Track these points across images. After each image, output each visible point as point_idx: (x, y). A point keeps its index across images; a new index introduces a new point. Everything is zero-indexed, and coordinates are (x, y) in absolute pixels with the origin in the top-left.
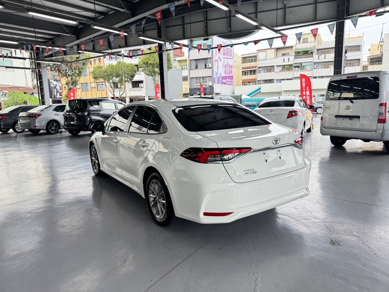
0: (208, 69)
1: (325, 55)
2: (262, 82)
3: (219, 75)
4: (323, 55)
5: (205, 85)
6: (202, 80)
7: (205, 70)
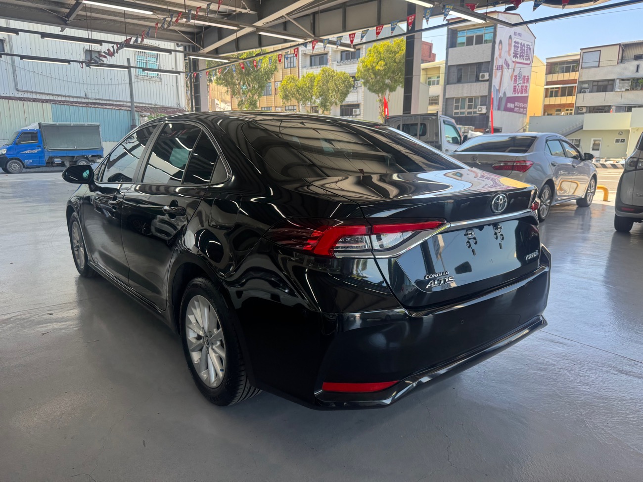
0: (483, 83)
3: (501, 94)
5: (472, 113)
6: (467, 103)
7: (475, 84)
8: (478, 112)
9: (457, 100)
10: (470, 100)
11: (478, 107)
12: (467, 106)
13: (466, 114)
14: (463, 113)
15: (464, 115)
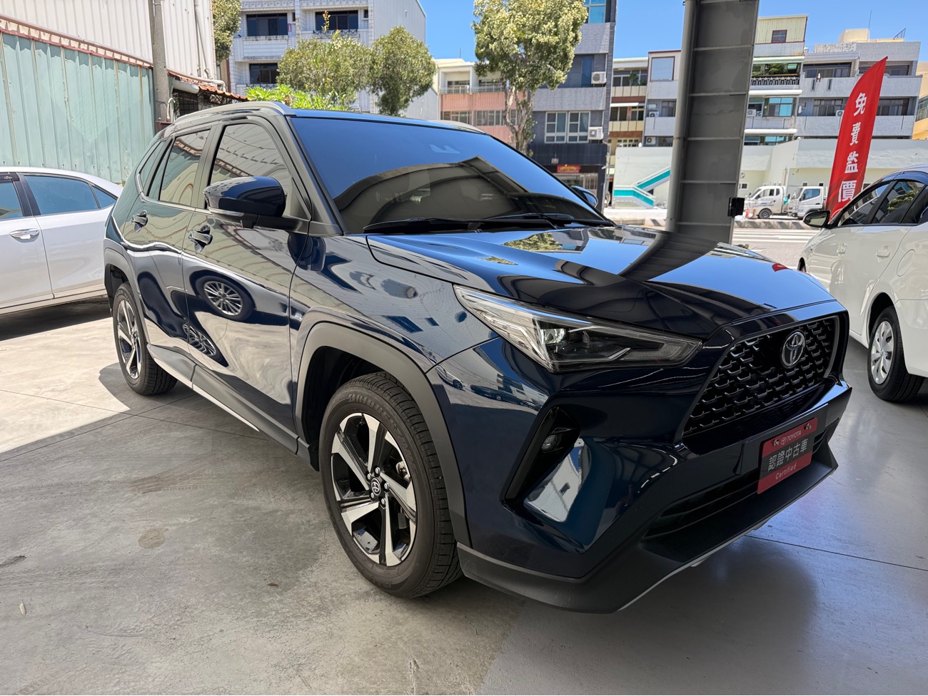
0: (597, 89)
1: (830, 81)
2: (654, 142)
4: (826, 80)
5: (578, 139)
6: (568, 122)
7: (583, 89)
8: (589, 138)
9: (552, 117)
10: (574, 116)
11: (590, 128)
12: (567, 127)
13: (567, 141)
14: (563, 138)
15: (565, 142)
